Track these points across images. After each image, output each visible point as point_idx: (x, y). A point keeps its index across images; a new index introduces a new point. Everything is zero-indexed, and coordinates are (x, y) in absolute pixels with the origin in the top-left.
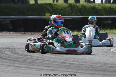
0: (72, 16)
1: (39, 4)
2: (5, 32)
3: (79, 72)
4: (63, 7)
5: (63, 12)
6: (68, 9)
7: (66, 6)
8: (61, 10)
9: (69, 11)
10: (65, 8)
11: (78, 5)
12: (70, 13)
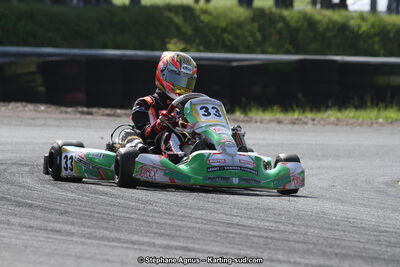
0: (263, 52)
1: (145, 7)
2: (19, 104)
3: (279, 261)
4: (231, 22)
5: (230, 37)
6: (248, 27)
7: (242, 19)
8: (224, 30)
9: (253, 35)
10: (239, 25)
11: (285, 13)
12: (255, 41)
